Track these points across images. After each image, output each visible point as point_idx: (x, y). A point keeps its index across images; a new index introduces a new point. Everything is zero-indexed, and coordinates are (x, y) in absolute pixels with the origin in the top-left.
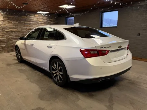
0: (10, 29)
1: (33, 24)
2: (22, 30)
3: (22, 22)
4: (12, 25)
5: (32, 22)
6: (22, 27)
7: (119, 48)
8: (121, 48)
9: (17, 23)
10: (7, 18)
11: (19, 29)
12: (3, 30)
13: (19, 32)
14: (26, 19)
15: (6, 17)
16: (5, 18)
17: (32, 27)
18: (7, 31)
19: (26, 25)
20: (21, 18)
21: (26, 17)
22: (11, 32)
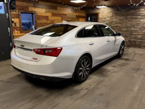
0: (116, 24)
1: (141, 19)
2: (127, 26)
3: (128, 17)
4: (118, 20)
5: (141, 16)
6: (127, 22)
7: (21, 47)
8: (23, 47)
9: (123, 18)
10: (115, 15)
11: (124, 24)
12: (110, 25)
13: (124, 27)
14: (133, 13)
15: (115, 13)
16: (113, 15)
17: (139, 22)
18: (113, 26)
19: (132, 20)
20: (129, 13)
21: (134, 11)
22: (116, 26)
